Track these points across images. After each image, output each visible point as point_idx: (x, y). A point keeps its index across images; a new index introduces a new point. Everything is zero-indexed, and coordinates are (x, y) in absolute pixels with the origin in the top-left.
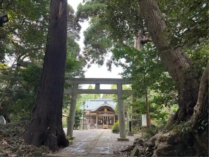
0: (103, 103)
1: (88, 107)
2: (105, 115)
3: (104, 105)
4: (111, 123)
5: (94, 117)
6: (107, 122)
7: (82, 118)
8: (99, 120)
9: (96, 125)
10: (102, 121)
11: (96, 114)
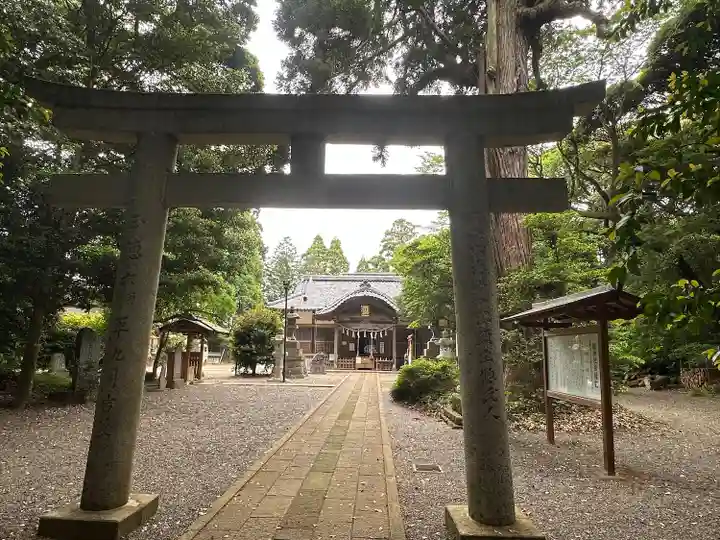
0: (356, 286)
1: (305, 299)
2: (363, 327)
3: (361, 294)
4: (382, 351)
5: (327, 334)
6: (371, 349)
7: (279, 338)
8: (344, 343)
9: (332, 357)
10: (352, 347)
11: (332, 322)
